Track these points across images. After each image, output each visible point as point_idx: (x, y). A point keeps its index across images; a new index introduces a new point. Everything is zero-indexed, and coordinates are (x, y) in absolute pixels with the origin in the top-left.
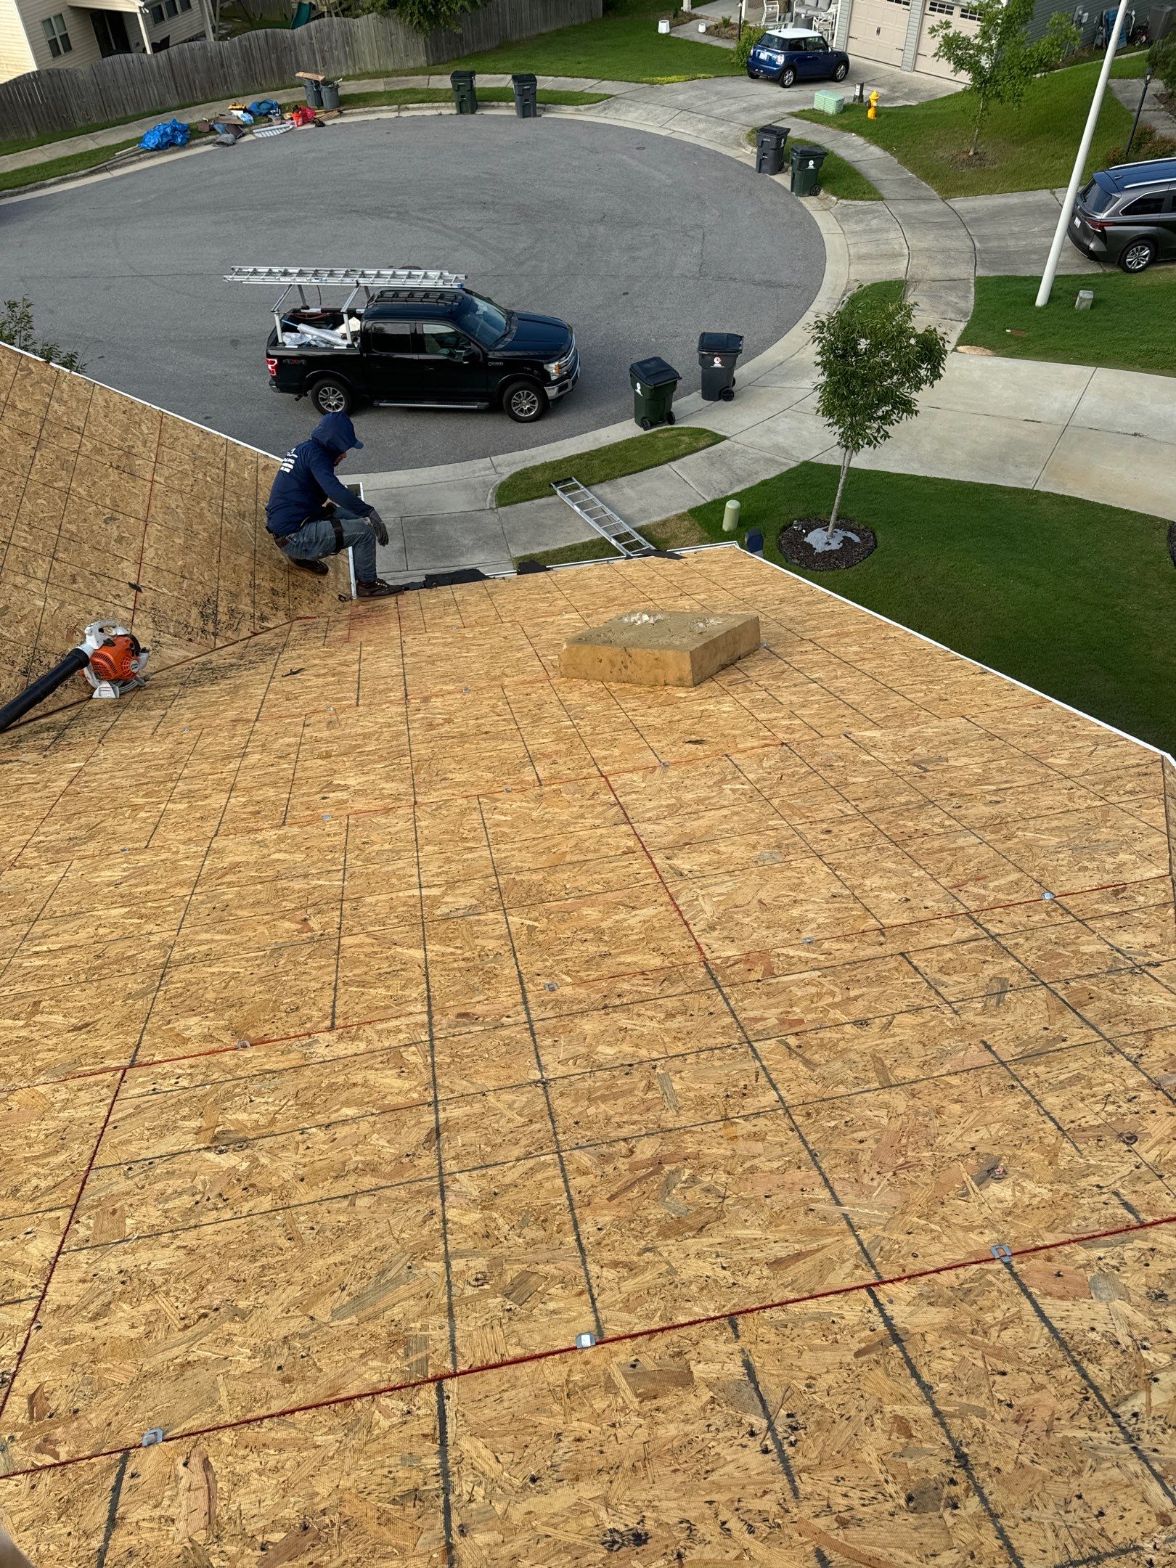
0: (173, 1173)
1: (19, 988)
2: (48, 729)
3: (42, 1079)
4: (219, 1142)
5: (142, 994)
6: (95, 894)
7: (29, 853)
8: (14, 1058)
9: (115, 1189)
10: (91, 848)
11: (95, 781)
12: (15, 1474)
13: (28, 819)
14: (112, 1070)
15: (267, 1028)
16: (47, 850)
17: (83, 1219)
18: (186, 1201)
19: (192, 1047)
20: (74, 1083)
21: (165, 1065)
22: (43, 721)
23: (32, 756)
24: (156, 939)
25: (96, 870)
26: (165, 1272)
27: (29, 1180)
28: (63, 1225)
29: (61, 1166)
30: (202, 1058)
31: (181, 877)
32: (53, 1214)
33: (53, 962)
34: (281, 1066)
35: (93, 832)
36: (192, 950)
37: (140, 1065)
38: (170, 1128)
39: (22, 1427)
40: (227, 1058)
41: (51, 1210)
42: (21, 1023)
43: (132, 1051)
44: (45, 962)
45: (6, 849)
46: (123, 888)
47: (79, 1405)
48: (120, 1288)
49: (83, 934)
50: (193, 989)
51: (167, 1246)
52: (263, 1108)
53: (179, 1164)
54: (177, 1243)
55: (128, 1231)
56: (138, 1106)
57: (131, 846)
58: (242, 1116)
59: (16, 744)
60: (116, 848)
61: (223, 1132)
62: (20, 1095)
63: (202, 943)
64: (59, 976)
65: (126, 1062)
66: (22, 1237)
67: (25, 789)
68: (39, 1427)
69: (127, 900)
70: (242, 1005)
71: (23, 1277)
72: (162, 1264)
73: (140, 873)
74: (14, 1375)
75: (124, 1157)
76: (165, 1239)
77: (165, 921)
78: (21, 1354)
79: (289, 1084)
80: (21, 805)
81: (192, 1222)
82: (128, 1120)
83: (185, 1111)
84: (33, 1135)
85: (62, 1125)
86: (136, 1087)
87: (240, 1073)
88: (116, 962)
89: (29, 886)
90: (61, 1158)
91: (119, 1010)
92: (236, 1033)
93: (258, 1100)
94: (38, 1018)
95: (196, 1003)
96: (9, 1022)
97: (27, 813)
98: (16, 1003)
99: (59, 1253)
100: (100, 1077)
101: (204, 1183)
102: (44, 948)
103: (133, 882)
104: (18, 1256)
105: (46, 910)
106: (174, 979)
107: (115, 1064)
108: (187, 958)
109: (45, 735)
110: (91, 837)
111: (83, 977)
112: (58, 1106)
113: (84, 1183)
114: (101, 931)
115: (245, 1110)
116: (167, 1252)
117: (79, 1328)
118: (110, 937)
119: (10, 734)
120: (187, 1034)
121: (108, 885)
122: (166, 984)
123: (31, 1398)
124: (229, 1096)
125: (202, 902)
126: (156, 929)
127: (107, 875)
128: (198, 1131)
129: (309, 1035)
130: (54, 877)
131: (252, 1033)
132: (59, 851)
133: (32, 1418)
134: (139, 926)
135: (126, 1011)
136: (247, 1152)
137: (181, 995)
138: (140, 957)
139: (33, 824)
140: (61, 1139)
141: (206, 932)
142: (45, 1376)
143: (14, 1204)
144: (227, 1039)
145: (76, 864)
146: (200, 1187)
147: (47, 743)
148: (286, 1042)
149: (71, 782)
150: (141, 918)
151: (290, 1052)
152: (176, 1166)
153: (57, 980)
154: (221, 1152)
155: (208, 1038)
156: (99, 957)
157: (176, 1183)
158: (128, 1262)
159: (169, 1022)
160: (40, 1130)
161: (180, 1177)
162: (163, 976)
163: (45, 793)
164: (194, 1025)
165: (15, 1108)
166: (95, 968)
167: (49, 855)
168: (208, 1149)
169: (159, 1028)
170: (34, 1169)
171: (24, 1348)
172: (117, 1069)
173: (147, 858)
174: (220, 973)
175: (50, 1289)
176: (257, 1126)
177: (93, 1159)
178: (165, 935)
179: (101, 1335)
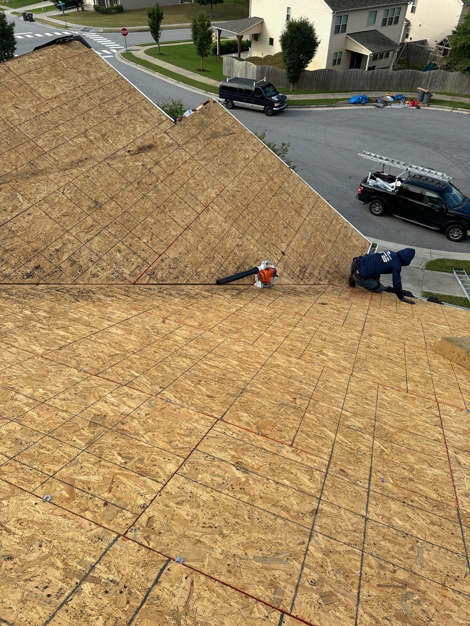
0: (220, 467)
1: (197, 373)
2: (236, 290)
3: (192, 408)
4: (239, 465)
5: (232, 396)
6: (231, 352)
7: (216, 329)
8: (187, 396)
9: (200, 461)
10: (235, 336)
11: (244, 313)
12: (135, 541)
13: (220, 317)
14: (214, 417)
15: (268, 432)
16: (222, 330)
17: (187, 465)
18: (220, 480)
19: (242, 424)
20: (201, 415)
21: (231, 425)
22: (236, 286)
23: (228, 297)
24: (244, 378)
25: (234, 344)
26: (204, 502)
27: (176, 441)
28: (181, 463)
29: (187, 442)
30: (244, 430)
31: (259, 361)
32: (178, 458)
33: (210, 369)
34: (268, 449)
35: (238, 331)
36: (254, 389)
37: (223, 421)
38: (223, 449)
39: (143, 527)
40: (251, 435)
41: (178, 456)
42: (193, 385)
43: (222, 414)
44: (207, 368)
45: (210, 324)
46: (240, 355)
47: (162, 531)
48: (189, 498)
49: (222, 364)
50: (249, 403)
51: (208, 493)
52: (257, 462)
53: (223, 465)
54: (212, 494)
55: (198, 479)
56: (217, 435)
57: (247, 341)
58: (249, 460)
59: (225, 290)
60: (242, 340)
61: (241, 462)
62: (184, 410)
63: (258, 388)
64: (210, 375)
65: (219, 417)
66: (167, 460)
67: (222, 306)
68: (148, 530)
69: (240, 360)
70: (263, 418)
71: (162, 474)
72: (205, 498)
73: (247, 352)
74: (147, 507)
75: (206, 451)
76: (209, 490)
77: (249, 373)
78: (152, 501)
79: (270, 458)
80: (220, 311)
81: (219, 490)
82: (213, 439)
83: (231, 446)
84: (183, 426)
85: (192, 428)
86: (219, 428)
87: (254, 443)
88: (228, 380)
89: (212, 340)
90: (188, 439)
91: (223, 398)
92: (258, 427)
93: (256, 457)
94: (199, 386)
95: (248, 409)
96: (190, 383)
97: (220, 315)
98: (194, 377)
99: (175, 473)
100: (210, 418)
101: (228, 477)
102: (209, 363)
103: (243, 354)
104: (163, 466)
105: (214, 350)
106: (245, 396)
107: (216, 416)
108: (251, 390)
109: (235, 291)
110: (236, 333)
111: (217, 379)
112: (194, 420)
113: (191, 453)
114: (228, 366)
115: (251, 459)
116: (208, 495)
117: (172, 504)
118: (230, 370)
119: (225, 286)
120: (242, 418)
121: (236, 352)
122: (241, 396)
123: (149, 518)
124: (247, 450)
125: (263, 373)
126: (245, 375)
127: (236, 348)
128: (233, 457)
129: (282, 443)
130: (220, 340)
131: (263, 431)
132: (225, 332)
133: (147, 525)
134: (240, 371)
135: (226, 399)
136: (246, 475)
137: (245, 403)
138: (237, 382)
139: (221, 319)
140: (190, 432)
141: (261, 385)
142: (156, 514)
143: (169, 447)
144: (254, 428)
145: (229, 340)
146: (226, 478)
147: (235, 294)
148: (273, 441)
149: (237, 311)
150: (242, 368)
151: (273, 446)
152: (221, 465)
153: (209, 376)
154: (238, 469)
155: (248, 424)
156: (224, 375)
157: (218, 471)
158: (194, 490)
159: (237, 411)
160: (185, 425)
161: (221, 470)
162: (241, 393)
163: (228, 311)
164: (245, 417)
165: (181, 413)
166: (222, 378)
167: (222, 332)
168: (234, 465)
169: (234, 411)
170: (179, 438)
171: (153, 499)
172: (216, 418)
173: (250, 348)
174: (260, 402)
175: (169, 484)
176: (252, 467)
177: (197, 446)
178: (247, 379)
179: (178, 511)
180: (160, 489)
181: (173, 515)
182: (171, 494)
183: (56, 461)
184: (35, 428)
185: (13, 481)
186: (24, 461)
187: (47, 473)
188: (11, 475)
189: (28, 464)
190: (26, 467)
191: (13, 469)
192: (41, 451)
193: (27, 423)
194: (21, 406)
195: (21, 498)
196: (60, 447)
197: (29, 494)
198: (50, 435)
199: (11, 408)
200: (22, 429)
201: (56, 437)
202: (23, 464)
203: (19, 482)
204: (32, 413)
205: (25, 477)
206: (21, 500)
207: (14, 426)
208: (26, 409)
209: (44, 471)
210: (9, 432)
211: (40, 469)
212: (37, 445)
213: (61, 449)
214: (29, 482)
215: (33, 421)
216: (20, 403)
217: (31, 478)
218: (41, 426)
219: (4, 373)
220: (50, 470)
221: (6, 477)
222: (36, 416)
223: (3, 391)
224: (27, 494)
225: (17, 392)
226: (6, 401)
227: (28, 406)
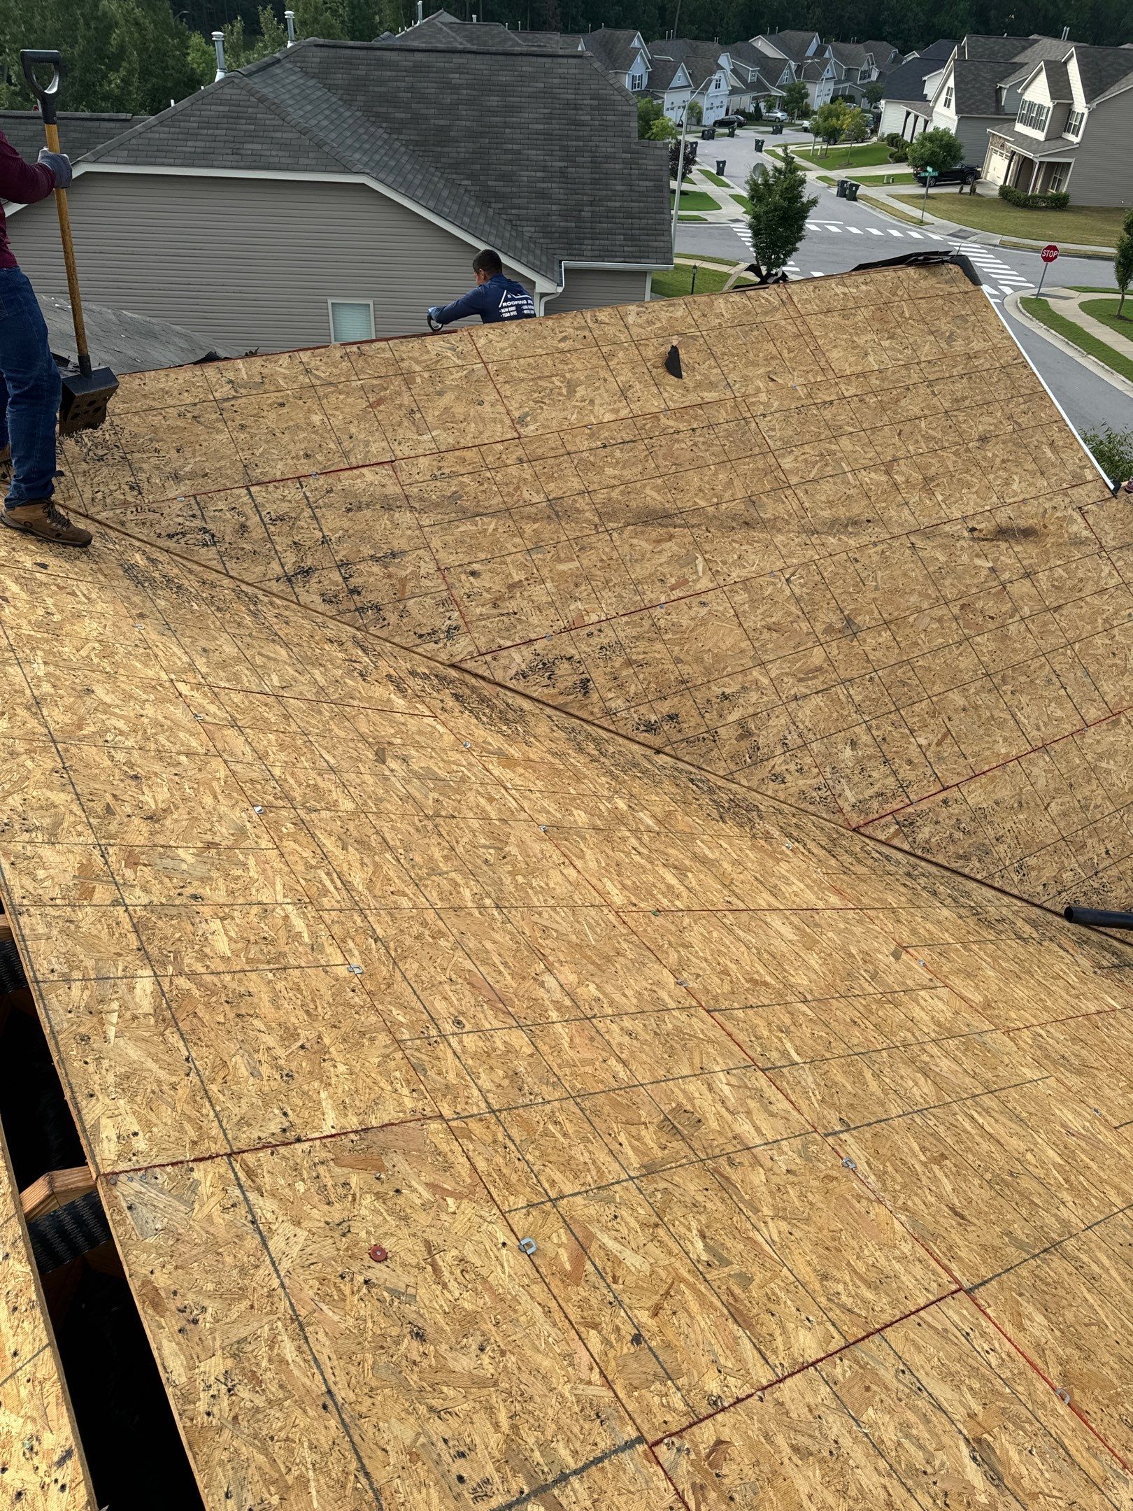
0: (929, 1421)
1: (941, 1129)
2: (1114, 953)
3: (903, 1218)
4: (981, 1449)
5: (1020, 1246)
6: (1048, 1121)
7: (1026, 1035)
8: (899, 1179)
9: (882, 1372)
10: (1074, 1081)
11: (1117, 1030)
13: (1046, 1009)
14: (952, 1276)
15: (1093, 1408)
16: (1040, 1047)
17: (846, 1362)
18: (919, 1458)
19: (1024, 1341)
20: (921, 1252)
21: (991, 1325)
22: (1115, 943)
23: (1086, 963)
24: (1064, 1213)
25: (1063, 1102)
26: (861, 1490)
27: (838, 1281)
28: (833, 1347)
29: (865, 1301)
30: (1022, 1359)
31: (1123, 1185)
32: (832, 1329)
33: (978, 1139)
34: (1078, 1459)
35: (1083, 1070)
36: (1085, 1258)
37: (973, 1300)
38: (948, 1376)
39: (698, 1454)
40: (1041, 1386)
41: (833, 1324)
42: (923, 1158)
43: (977, 1281)
44: (973, 1132)
45: (1013, 1015)
46: (1072, 1141)
47: (737, 1497)
48: (826, 1454)
49: (1014, 1142)
50: (1061, 1292)
51: (880, 1474)
52: (1035, 1473)
53: (937, 1419)
54: (885, 1481)
55: (864, 1418)
56: (946, 1330)
57: (1104, 1113)
58: (1014, 1454)
59: (1082, 942)
60: (1091, 1101)
61: (989, 1445)
62: (877, 1209)
63: (1097, 1262)
64: (974, 1155)
65: (967, 1285)
66: (803, 1317)
67: (1061, 983)
68: (706, 1471)
69: (1068, 1154)
70: (1088, 1358)
71: (781, 1347)
72: (865, 1482)
73: (1095, 1144)
74: (723, 1409)
75: (906, 1356)
76: (882, 1464)
77: (1083, 1207)
78: (739, 1400)
79: (1074, 1488)
80: (1050, 993)
81: (910, 1483)
82: (932, 1332)
83: (976, 1386)
84: (866, 1252)
85: (888, 1271)
86: (957, 1313)
87: (1040, 1413)
88: (1021, 1194)
89: (1007, 1061)
90: (869, 1295)
91: (992, 1236)
92: (1065, 1375)
93: (1037, 1460)
94: (936, 1168)
95: (1053, 1306)
96: (917, 1148)
97: (1049, 1003)
98: (931, 1139)
99: (813, 1364)
100: (940, 1270)
101: (943, 1464)
102: (981, 1121)
103: (1083, 1144)
104: (791, 1326)
105: (1004, 1093)
106: (1053, 1265)
107: (957, 1274)
108: (1077, 1259)
109: (1108, 956)
110: (1079, 1073)
111: (988, 1176)
112: (897, 1253)
113: (867, 1336)
114: (1029, 1156)
115: (1020, 1452)
116: (875, 1477)
117: (780, 1440)
118: (1031, 1168)
119: (1083, 930)
120: (1026, 1322)
121: (1063, 1126)
122: (1044, 1260)
123: (719, 1442)
124: (1017, 1421)
125: (1124, 1227)
126: (1070, 1204)
127: (1068, 1116)
128: (972, 1416)
129: (1125, 1467)
130: (1029, 1074)
131: (1077, 1394)
132: (1047, 1057)
133: (708, 1456)
134: (1060, 1186)
135: (997, 1242)
136: (993, 1490)
137: (1047, 1284)
138: (1042, 1212)
139: (1046, 1016)
140: (881, 1280)
141: (1108, 1257)
142: (738, 1443)
143: (817, 1286)
144: (1054, 1371)
145: (1051, 1082)
146: (937, 1463)
147: (1105, 963)
148: (1101, 1444)
149: (1099, 1013)
150: (1067, 1181)
151: (1095, 1456)
152: (934, 1418)
153: (970, 1156)
154: (974, 1459)
155: (1040, 1348)
156: (1011, 1174)
157: (919, 1430)
158: (846, 1442)
159: (1021, 1295)
160: (872, 1255)
161: (929, 1431)
162: (1046, 1250)
163: (1074, 1002)
164: (1038, 1323)
165: (872, 1216)
166: (1003, 1180)
167: (1039, 1053)
168: (967, 1440)
169: (1011, 1289)
170: (847, 1279)
171: (743, 1400)
172: (957, 1281)
173: (1108, 1137)
174: (1091, 1307)
175: (789, 1382)
176: (1018, 1480)
177: (887, 1326)
178: (1074, 1219)
179: (789, 1469)
180: (765, 1383)
181: (774, 1472)
182: (787, 1414)
183: (571, 1170)
184: (556, 1069)
185: (481, 1165)
186: (514, 1132)
187: (546, 1186)
188: (481, 1148)
189: (518, 1143)
190: (513, 1148)
191: (489, 1139)
192: (550, 1127)
193: (545, 1048)
194: (547, 1002)
195: (483, 1213)
196: (589, 1141)
197: (498, 1212)
198: (579, 1100)
199: (529, 999)
200: (531, 1055)
201: (587, 1113)
202: (510, 1138)
203: (489, 1175)
204: (561, 1030)
205: (504, 1171)
206: (481, 1217)
207: (519, 1040)
208: (554, 1015)
209: (542, 1178)
210: (510, 1049)
211: (535, 1168)
212: (548, 1108)
213: (589, 1145)
214: (508, 1185)
215: (556, 1048)
216: (546, 996)
217: (514, 1178)
218: (568, 1071)
219: (540, 914)
220: (553, 1183)
221: (471, 1147)
222: (565, 1043)
223: (526, 953)
224: (495, 1210)
225: (549, 970)
226: (524, 978)
227: (558, 1010)
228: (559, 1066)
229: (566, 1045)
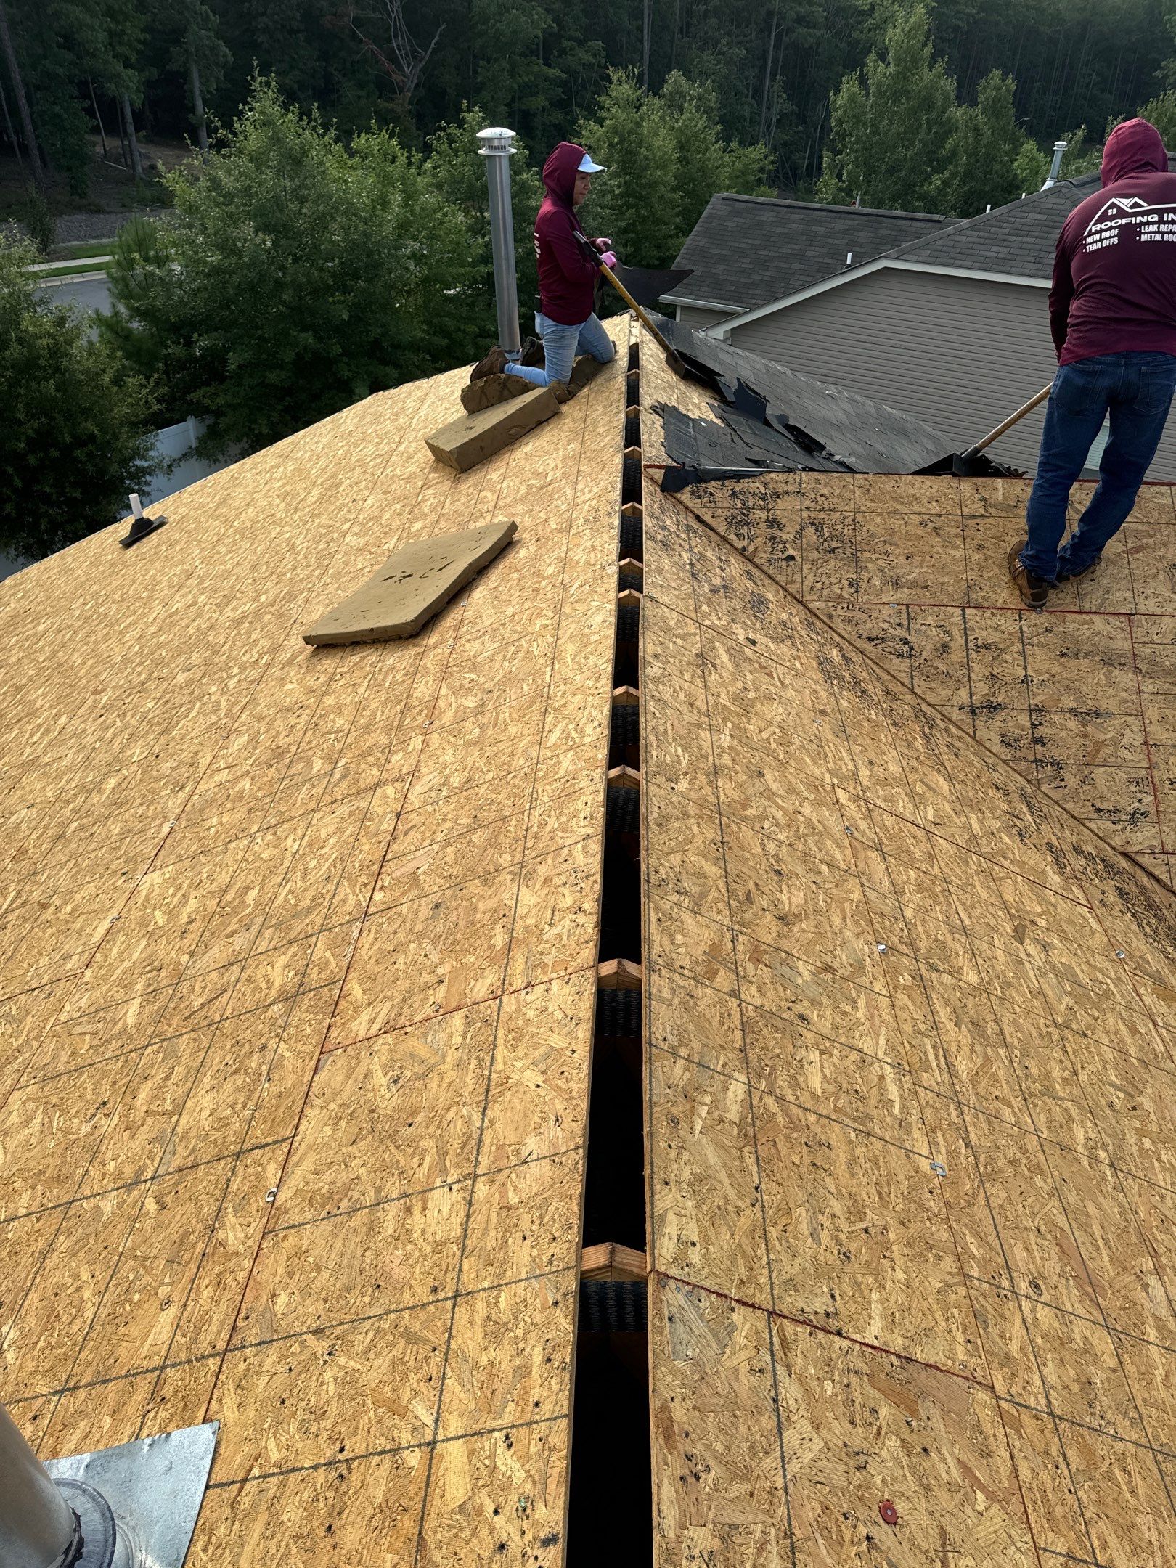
183: (1131, 1541)
184: (1139, 1402)
185: (1025, 1474)
186: (1072, 1453)
187: (1096, 1543)
188: (1029, 1452)
189: (1073, 1470)
190: (1066, 1472)
191: (1041, 1447)
192: (1116, 1471)
193: (1131, 1369)
194: (1146, 1313)
195: (1013, 1533)
196: (1161, 1516)
197: (1031, 1543)
198: (1160, 1457)
199: (1125, 1297)
200: (1113, 1370)
201: (1168, 1479)
202: (1065, 1458)
203: (1031, 1490)
204: (1156, 1356)
205: (1050, 1496)
206: (1010, 1536)
207: (1103, 1344)
208: (1152, 1334)
209: (1093, 1531)
210: (1088, 1349)
211: (1088, 1514)
212: (1119, 1446)
213: (1160, 1522)
214: (1050, 1516)
215: (1146, 1375)
216: (1147, 1305)
217: (1059, 1512)
218: (1154, 1413)
219: (1162, 1197)
220: (1104, 1545)
221: (1017, 1444)
222: (1159, 1374)
223: (1134, 1239)
224: (1027, 1538)
225: (1158, 1272)
226: (1125, 1269)
227: (1159, 1329)
228: (1145, 1401)
229: (1159, 1379)
